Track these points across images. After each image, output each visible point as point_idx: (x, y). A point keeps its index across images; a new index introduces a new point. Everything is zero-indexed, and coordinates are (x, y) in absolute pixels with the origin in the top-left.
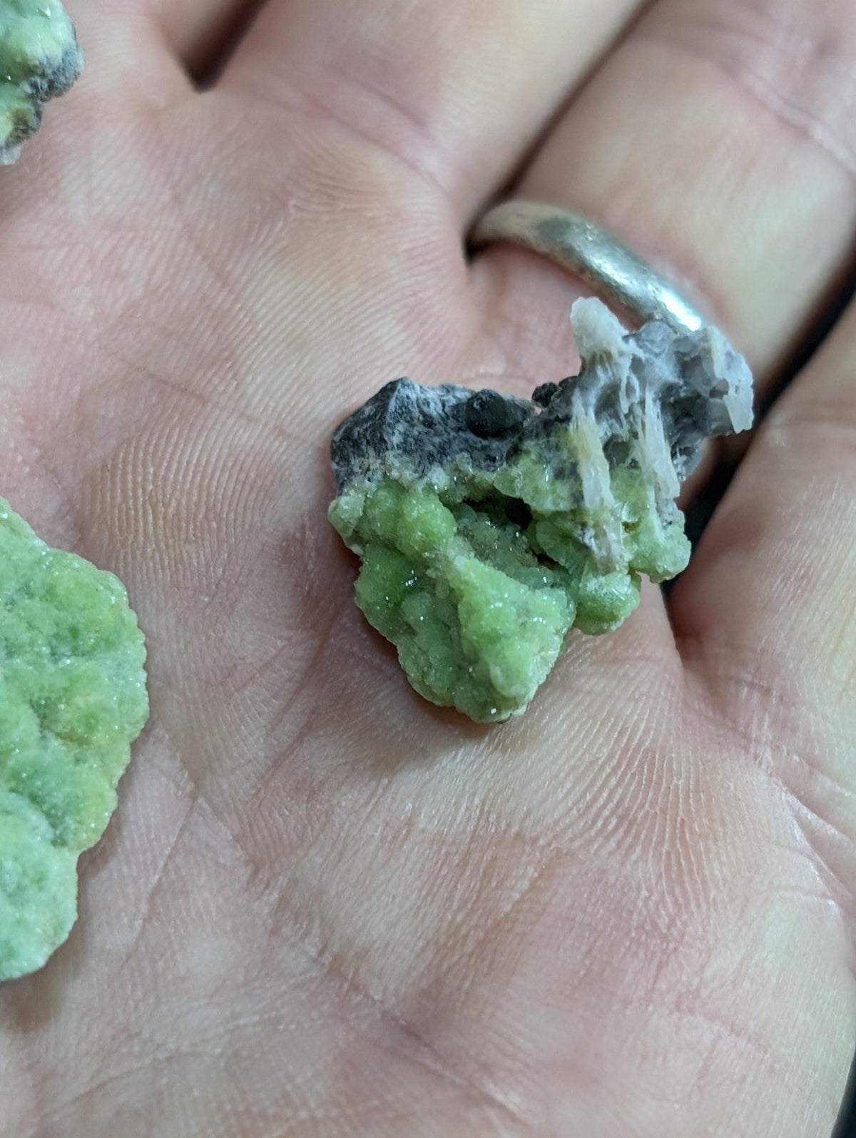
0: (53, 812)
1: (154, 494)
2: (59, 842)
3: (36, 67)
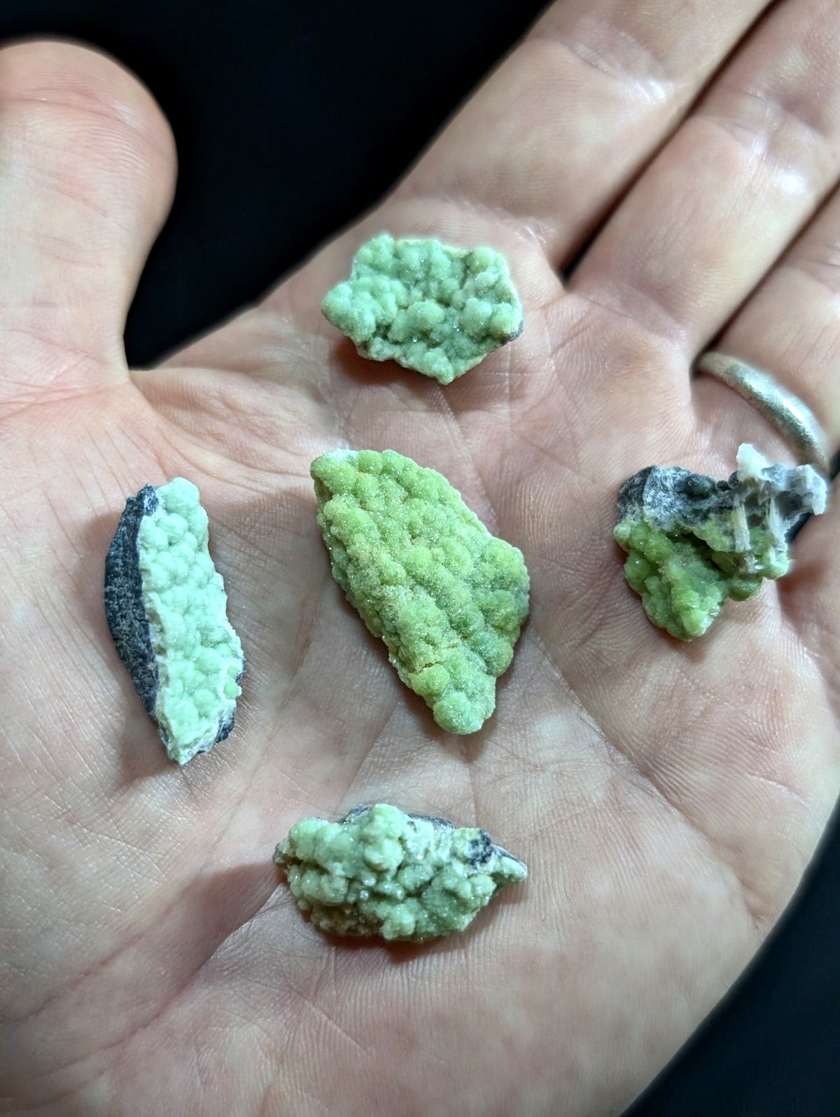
0: (488, 660)
2: (489, 673)
3: (506, 337)
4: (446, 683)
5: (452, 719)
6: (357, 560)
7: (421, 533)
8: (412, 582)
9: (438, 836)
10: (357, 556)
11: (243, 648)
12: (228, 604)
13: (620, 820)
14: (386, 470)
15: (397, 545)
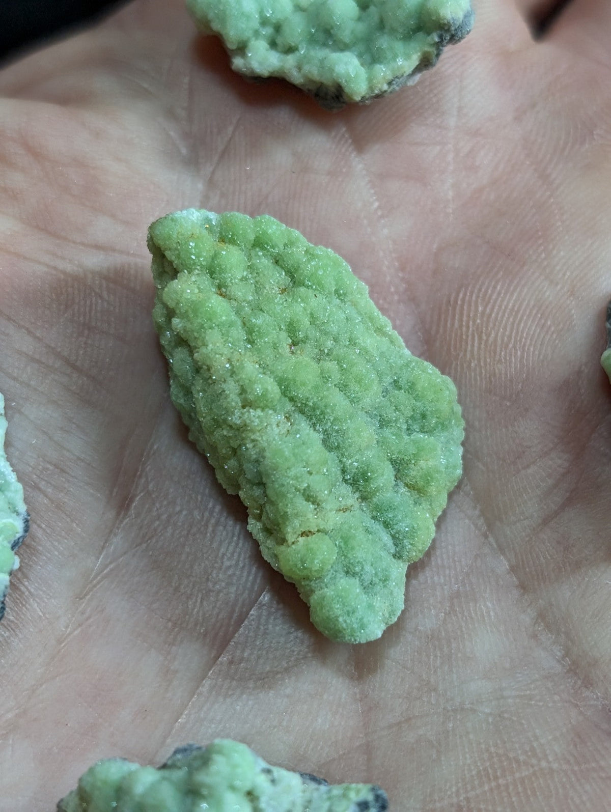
0: (397, 535)
1: (480, 326)
2: (398, 556)
3: (445, 24)
4: (331, 562)
5: (337, 617)
6: (209, 369)
7: (307, 337)
8: (289, 407)
9: (308, 794)
10: (208, 363)
11: (26, 500)
12: (7, 434)
13: (588, 787)
14: (259, 243)
15: (269, 352)
